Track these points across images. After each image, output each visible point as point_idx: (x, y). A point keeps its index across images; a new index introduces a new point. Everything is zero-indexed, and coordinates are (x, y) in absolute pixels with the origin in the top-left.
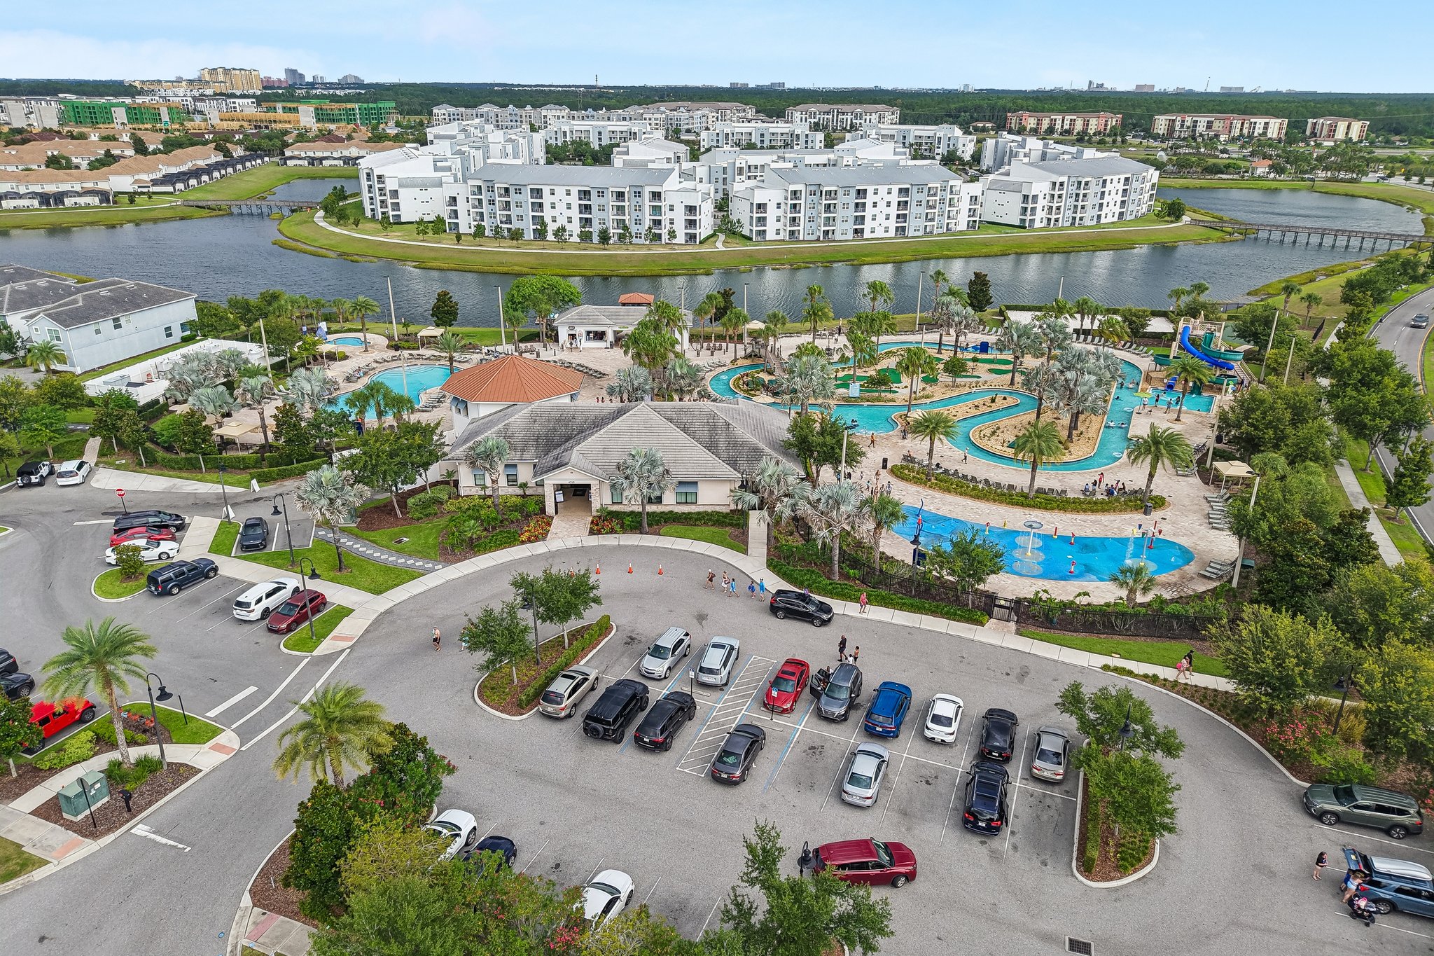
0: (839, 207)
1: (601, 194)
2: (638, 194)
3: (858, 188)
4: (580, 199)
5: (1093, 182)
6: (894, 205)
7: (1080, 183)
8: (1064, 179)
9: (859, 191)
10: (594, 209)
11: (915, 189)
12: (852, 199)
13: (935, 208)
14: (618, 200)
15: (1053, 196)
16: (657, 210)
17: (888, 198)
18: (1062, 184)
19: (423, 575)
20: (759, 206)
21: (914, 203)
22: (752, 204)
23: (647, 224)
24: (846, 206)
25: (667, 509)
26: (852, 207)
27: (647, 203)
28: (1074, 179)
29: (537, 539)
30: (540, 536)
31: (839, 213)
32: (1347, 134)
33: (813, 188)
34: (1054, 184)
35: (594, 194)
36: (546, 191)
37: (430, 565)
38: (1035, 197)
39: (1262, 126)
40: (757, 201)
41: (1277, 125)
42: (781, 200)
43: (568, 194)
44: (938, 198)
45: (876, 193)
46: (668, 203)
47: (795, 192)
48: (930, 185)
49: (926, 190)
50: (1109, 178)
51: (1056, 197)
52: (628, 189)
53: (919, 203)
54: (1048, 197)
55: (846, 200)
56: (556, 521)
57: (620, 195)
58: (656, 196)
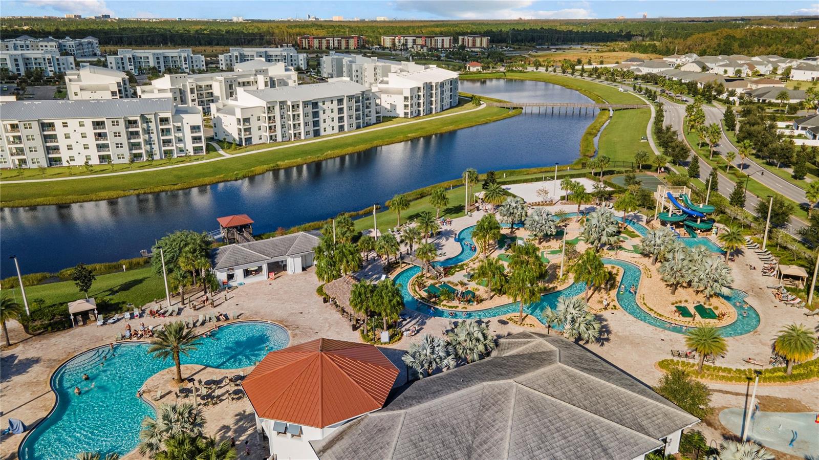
0: (302, 116)
2: (149, 120)
5: (439, 85)
6: (336, 111)
7: (433, 86)
12: (310, 110)
13: (359, 110)
14: (131, 126)
15: (419, 96)
16: (167, 132)
17: (332, 106)
18: (424, 88)
20: (245, 120)
24: (307, 115)
26: (311, 115)
28: (430, 84)
31: (303, 120)
32: (481, 44)
33: (282, 104)
34: (420, 88)
39: (441, 41)
41: (448, 40)
44: (360, 104)
45: (324, 104)
51: (422, 96)
53: (351, 108)
55: (306, 110)
57: (133, 123)
58: (165, 120)
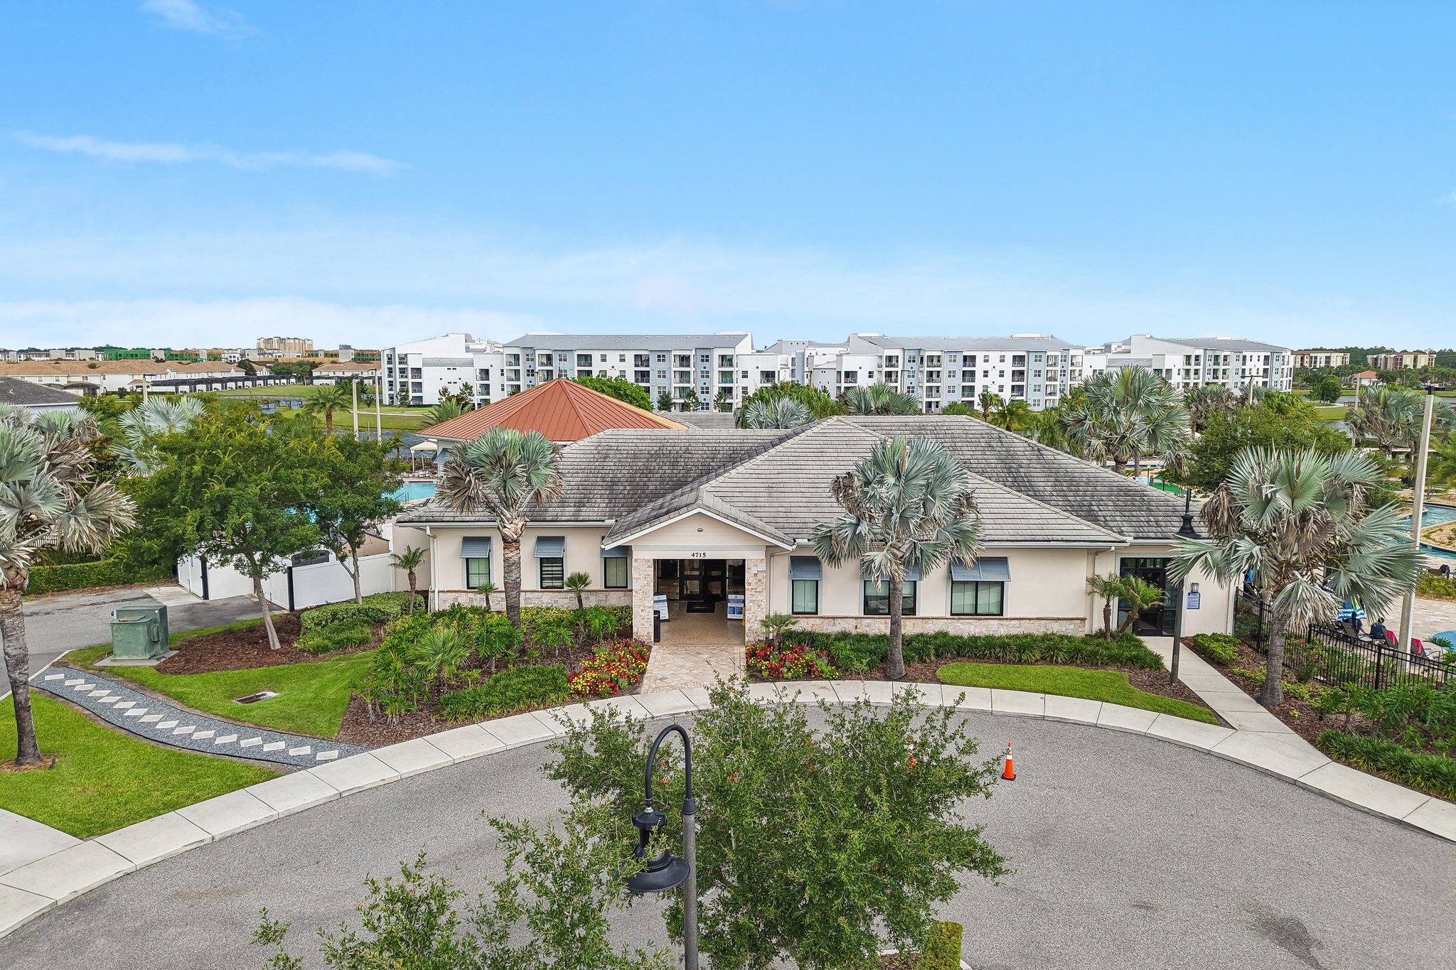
0: (944, 375)
1: (661, 358)
2: (706, 359)
3: (965, 354)
4: (636, 366)
5: (1232, 356)
6: (1008, 375)
7: (1217, 357)
8: (1200, 352)
9: (965, 357)
10: (653, 376)
11: (1032, 356)
12: (959, 367)
13: (1056, 380)
14: (681, 365)
15: (1187, 372)
16: (726, 376)
17: (1001, 366)
18: (1197, 357)
19: (271, 776)
20: (847, 374)
21: (1032, 373)
22: (839, 373)
23: (715, 391)
24: (952, 374)
25: (931, 628)
26: (959, 375)
27: (716, 367)
28: (1209, 353)
29: (615, 690)
30: (623, 682)
31: (945, 382)
32: (1415, 366)
33: (912, 353)
34: (1188, 357)
35: (653, 358)
36: (596, 356)
37: (306, 750)
38: (1169, 371)
40: (845, 369)
41: (1339, 359)
42: (874, 368)
43: (622, 360)
44: (1059, 368)
45: (986, 361)
46: (741, 368)
47: (890, 358)
48: (1049, 353)
49: (1044, 359)
50: (1248, 354)
51: (1192, 373)
52: (693, 352)
53: (1038, 374)
54: (1182, 373)
55: (952, 366)
56: (657, 655)
57: (684, 360)
58: (726, 360)
